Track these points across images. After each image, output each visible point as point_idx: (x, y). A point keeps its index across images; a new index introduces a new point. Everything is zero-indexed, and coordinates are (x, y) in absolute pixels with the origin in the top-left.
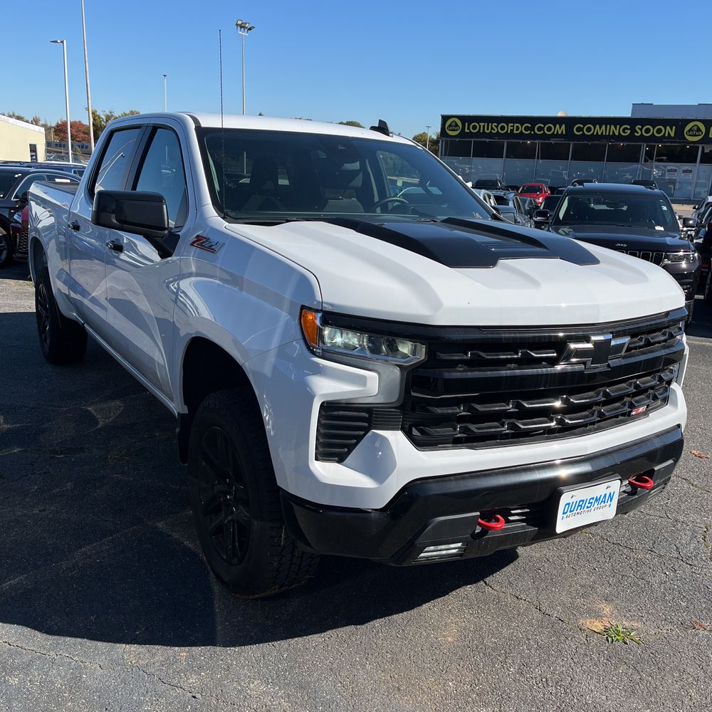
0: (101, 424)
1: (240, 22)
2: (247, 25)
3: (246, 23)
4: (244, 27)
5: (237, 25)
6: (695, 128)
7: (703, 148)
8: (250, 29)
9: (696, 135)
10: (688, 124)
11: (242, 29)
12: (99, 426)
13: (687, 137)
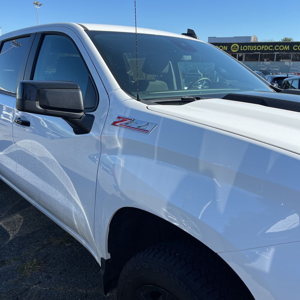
0: (11, 237)
1: (35, 2)
2: (39, 3)
3: (38, 2)
4: (37, 4)
5: (34, 3)
6: (235, 47)
7: (239, 55)
8: (40, 5)
9: (235, 49)
10: (232, 45)
11: (37, 5)
12: (11, 238)
13: (232, 50)
